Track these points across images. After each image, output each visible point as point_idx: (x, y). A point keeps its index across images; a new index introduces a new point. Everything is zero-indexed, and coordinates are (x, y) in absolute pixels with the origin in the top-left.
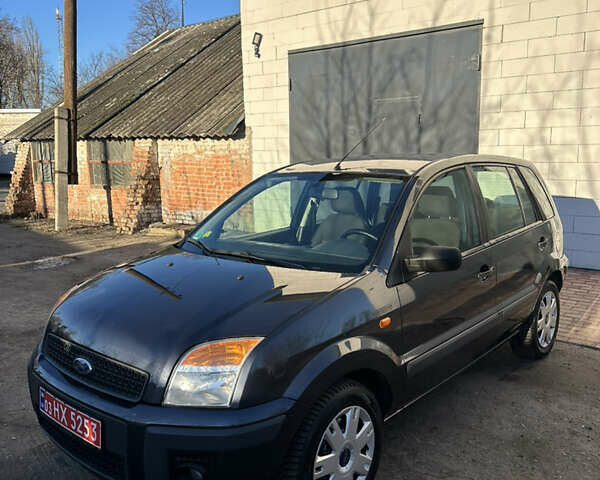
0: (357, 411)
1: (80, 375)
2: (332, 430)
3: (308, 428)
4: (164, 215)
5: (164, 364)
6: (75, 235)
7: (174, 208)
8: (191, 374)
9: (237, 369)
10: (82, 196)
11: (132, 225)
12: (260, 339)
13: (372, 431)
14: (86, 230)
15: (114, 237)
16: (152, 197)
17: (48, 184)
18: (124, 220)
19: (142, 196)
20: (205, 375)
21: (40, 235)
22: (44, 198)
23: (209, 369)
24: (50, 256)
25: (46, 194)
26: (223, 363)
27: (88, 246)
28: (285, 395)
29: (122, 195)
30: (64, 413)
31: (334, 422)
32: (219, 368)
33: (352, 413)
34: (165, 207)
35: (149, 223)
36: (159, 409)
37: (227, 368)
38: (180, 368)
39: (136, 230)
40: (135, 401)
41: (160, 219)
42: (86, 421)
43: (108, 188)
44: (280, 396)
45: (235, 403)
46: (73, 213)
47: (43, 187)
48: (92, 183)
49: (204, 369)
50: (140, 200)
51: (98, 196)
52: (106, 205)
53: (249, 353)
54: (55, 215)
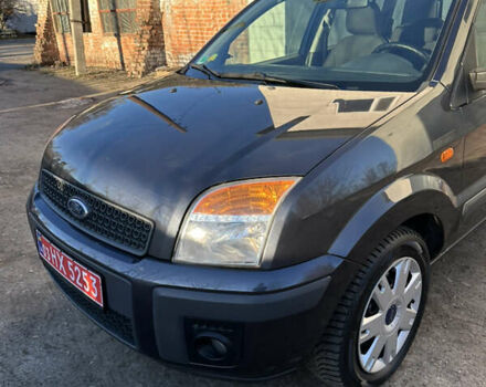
0: (408, 263)
1: (76, 219)
2: (380, 287)
3: (355, 288)
4: (168, 60)
5: (172, 210)
6: (92, 80)
7: (177, 52)
8: (207, 225)
9: (267, 219)
10: (97, 44)
11: (141, 69)
12: (298, 180)
13: (420, 282)
14: (102, 75)
15: (126, 81)
16: (156, 41)
17: (67, 34)
18: (133, 65)
19: (148, 41)
20: (225, 224)
21: (65, 80)
22: (66, 49)
23: (231, 218)
24: (72, 97)
25: (66, 44)
26: (249, 212)
27: (104, 88)
28: (330, 252)
29: (131, 42)
30: (61, 261)
31: (383, 279)
32: (244, 218)
33: (402, 265)
34: (168, 52)
35: (155, 67)
36: (168, 265)
37: (254, 218)
38: (192, 216)
39: (144, 74)
40: (140, 254)
41: (165, 64)
42: (84, 274)
43: (118, 36)
44: (324, 253)
45: (266, 262)
46: (91, 61)
47: (64, 38)
48: (104, 31)
49: (223, 218)
50: (146, 45)
51: (110, 43)
52: (118, 52)
53: (282, 198)
54: (75, 63)
